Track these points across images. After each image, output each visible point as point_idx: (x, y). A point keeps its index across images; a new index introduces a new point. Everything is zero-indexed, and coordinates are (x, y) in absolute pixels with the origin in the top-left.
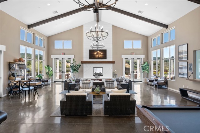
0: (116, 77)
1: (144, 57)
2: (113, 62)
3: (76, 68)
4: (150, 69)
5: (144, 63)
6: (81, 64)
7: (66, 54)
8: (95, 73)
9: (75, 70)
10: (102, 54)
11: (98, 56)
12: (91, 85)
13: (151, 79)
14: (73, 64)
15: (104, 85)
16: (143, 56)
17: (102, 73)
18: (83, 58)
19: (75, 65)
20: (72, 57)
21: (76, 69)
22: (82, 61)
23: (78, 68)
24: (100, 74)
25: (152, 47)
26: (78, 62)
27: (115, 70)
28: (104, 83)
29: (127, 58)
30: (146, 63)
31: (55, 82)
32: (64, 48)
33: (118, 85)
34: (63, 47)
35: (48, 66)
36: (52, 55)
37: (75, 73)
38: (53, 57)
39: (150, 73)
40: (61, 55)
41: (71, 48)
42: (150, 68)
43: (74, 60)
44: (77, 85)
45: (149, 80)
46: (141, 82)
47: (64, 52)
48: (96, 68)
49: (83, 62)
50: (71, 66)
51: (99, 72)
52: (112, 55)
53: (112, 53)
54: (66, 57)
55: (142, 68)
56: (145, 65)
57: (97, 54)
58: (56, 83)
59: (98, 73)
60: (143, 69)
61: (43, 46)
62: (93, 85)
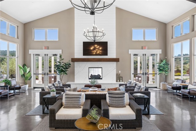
0: (121, 81)
1: (161, 53)
2: (116, 60)
3: (64, 68)
4: (169, 69)
5: (161, 61)
6: (71, 63)
7: (49, 48)
8: (91, 75)
9: (62, 71)
10: (101, 48)
11: (95, 51)
12: (83, 100)
13: (175, 86)
14: (59, 62)
15: (105, 99)
16: (159, 52)
17: (101, 75)
18: (73, 53)
19: (62, 64)
20: (59, 52)
21: (64, 70)
22: (72, 59)
23: (67, 68)
24: (98, 77)
25: (172, 38)
26: (67, 60)
27: (120, 72)
28: (105, 95)
29: (136, 53)
30: (164, 61)
31: (34, 88)
32: (48, 40)
33: (130, 99)
34: (46, 39)
35: (24, 65)
36: (30, 49)
37: (62, 75)
38: (31, 52)
39: (169, 76)
40: (42, 49)
41: (58, 40)
42: (169, 67)
43: (61, 57)
44: (58, 100)
45: (171, 87)
46: (156, 88)
47: (47, 45)
48: (92, 69)
49: (74, 60)
50: (57, 66)
51: (97, 74)
52: (115, 49)
53: (115, 47)
54: (50, 52)
55: (158, 68)
56: (163, 64)
57: (95, 49)
58: (36, 89)
59: (95, 76)
60: (160, 70)
61: (16, 37)
62: (86, 98)
